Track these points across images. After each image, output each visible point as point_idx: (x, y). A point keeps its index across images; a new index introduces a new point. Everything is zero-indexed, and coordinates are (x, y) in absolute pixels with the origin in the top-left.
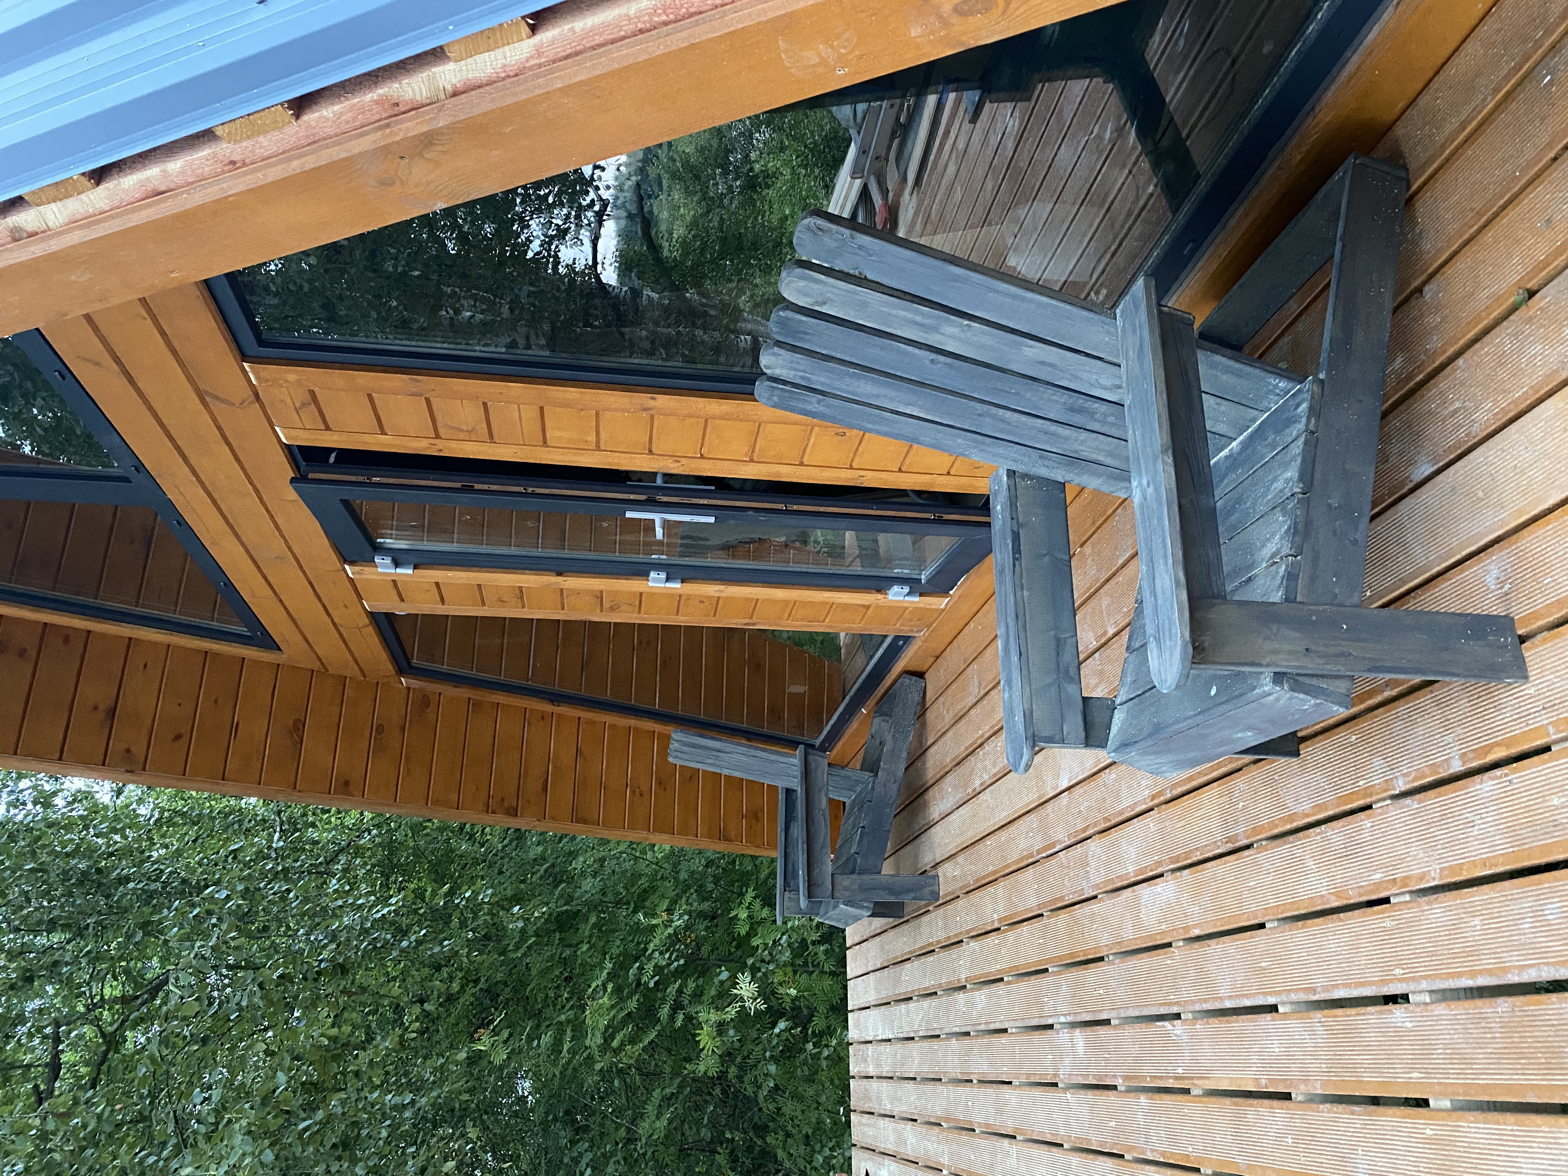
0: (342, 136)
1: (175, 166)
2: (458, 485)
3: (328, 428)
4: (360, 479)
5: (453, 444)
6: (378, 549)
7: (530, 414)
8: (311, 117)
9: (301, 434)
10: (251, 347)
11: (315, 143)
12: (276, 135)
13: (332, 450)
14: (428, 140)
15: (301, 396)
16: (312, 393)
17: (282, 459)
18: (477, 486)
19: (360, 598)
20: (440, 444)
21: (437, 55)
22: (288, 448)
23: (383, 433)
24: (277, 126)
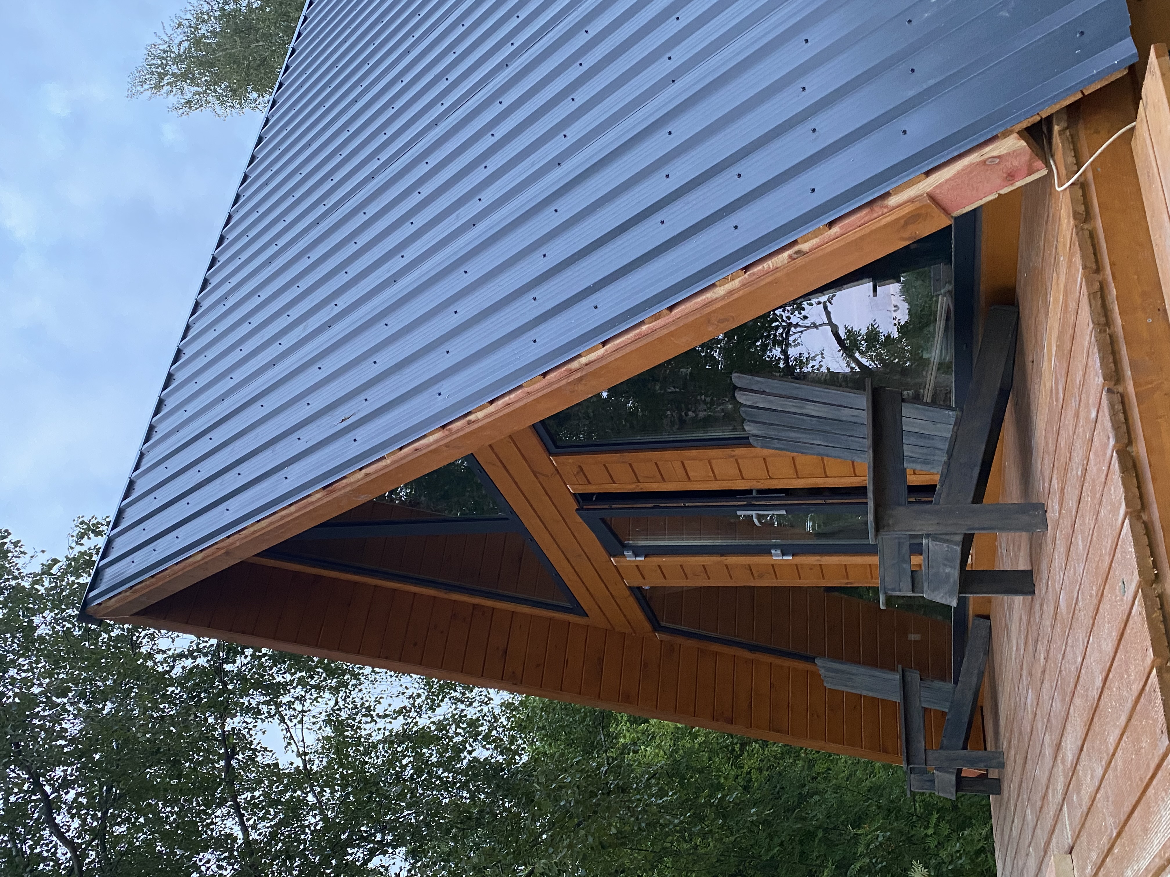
0: (558, 381)
1: (512, 396)
2: (652, 505)
3: (589, 483)
4: (607, 506)
5: (647, 485)
6: (625, 547)
7: (678, 465)
8: (548, 377)
9: (580, 487)
10: (553, 449)
11: (551, 384)
12: (538, 384)
13: (594, 494)
14: (580, 379)
15: (576, 470)
16: (580, 467)
17: (572, 500)
18: (661, 505)
19: (622, 579)
20: (641, 485)
21: (579, 356)
22: (574, 494)
23: (614, 483)
24: (539, 381)
